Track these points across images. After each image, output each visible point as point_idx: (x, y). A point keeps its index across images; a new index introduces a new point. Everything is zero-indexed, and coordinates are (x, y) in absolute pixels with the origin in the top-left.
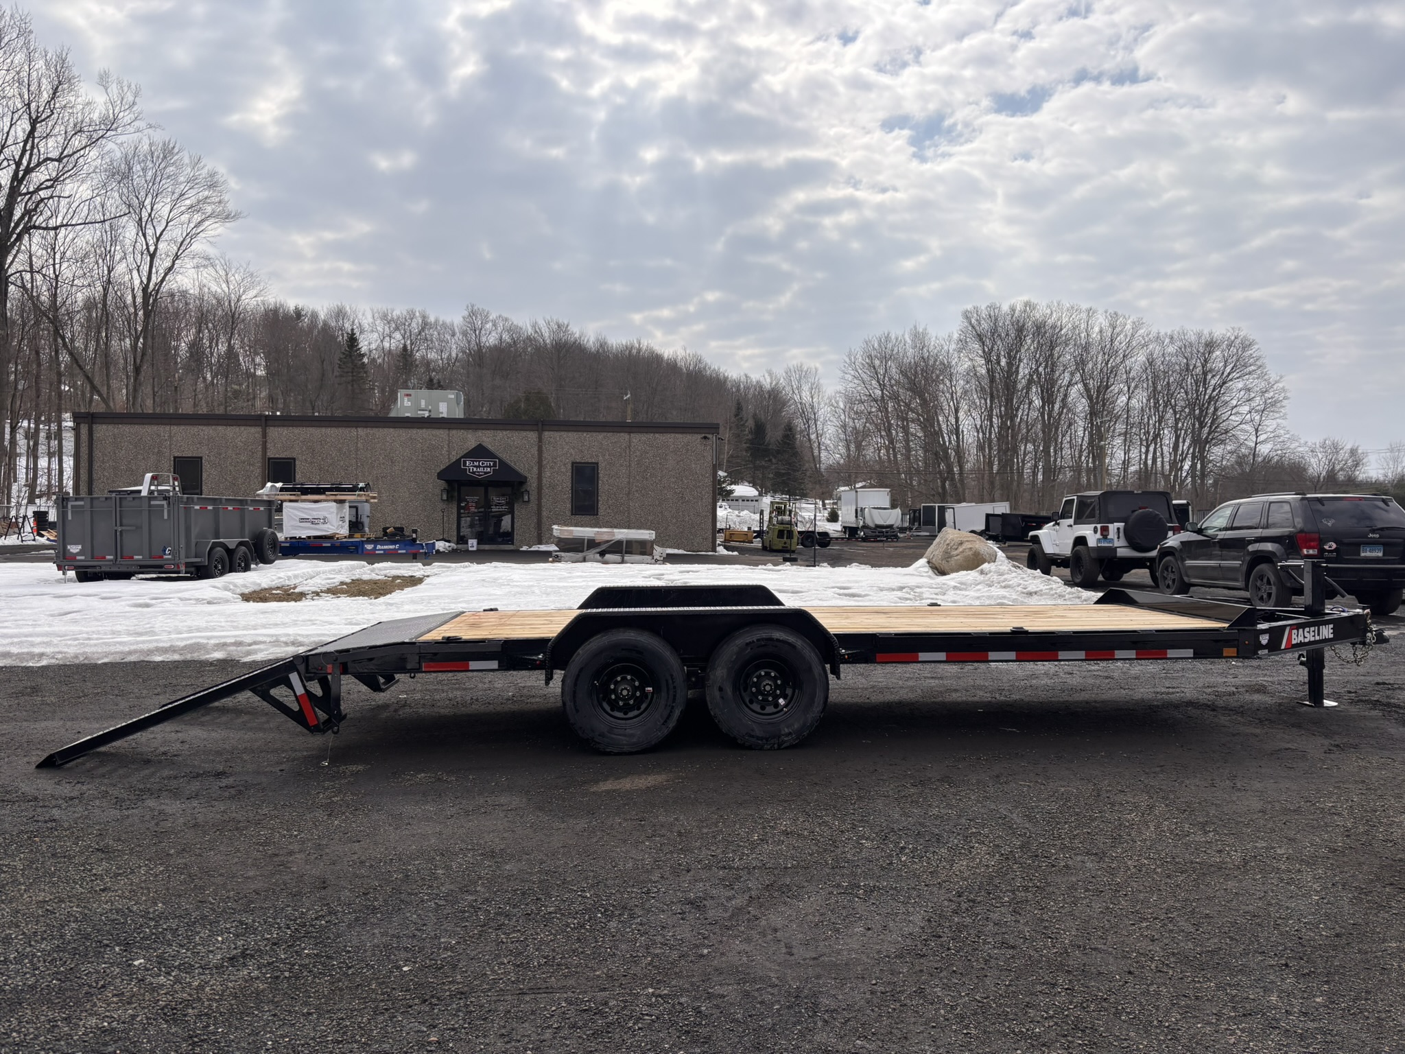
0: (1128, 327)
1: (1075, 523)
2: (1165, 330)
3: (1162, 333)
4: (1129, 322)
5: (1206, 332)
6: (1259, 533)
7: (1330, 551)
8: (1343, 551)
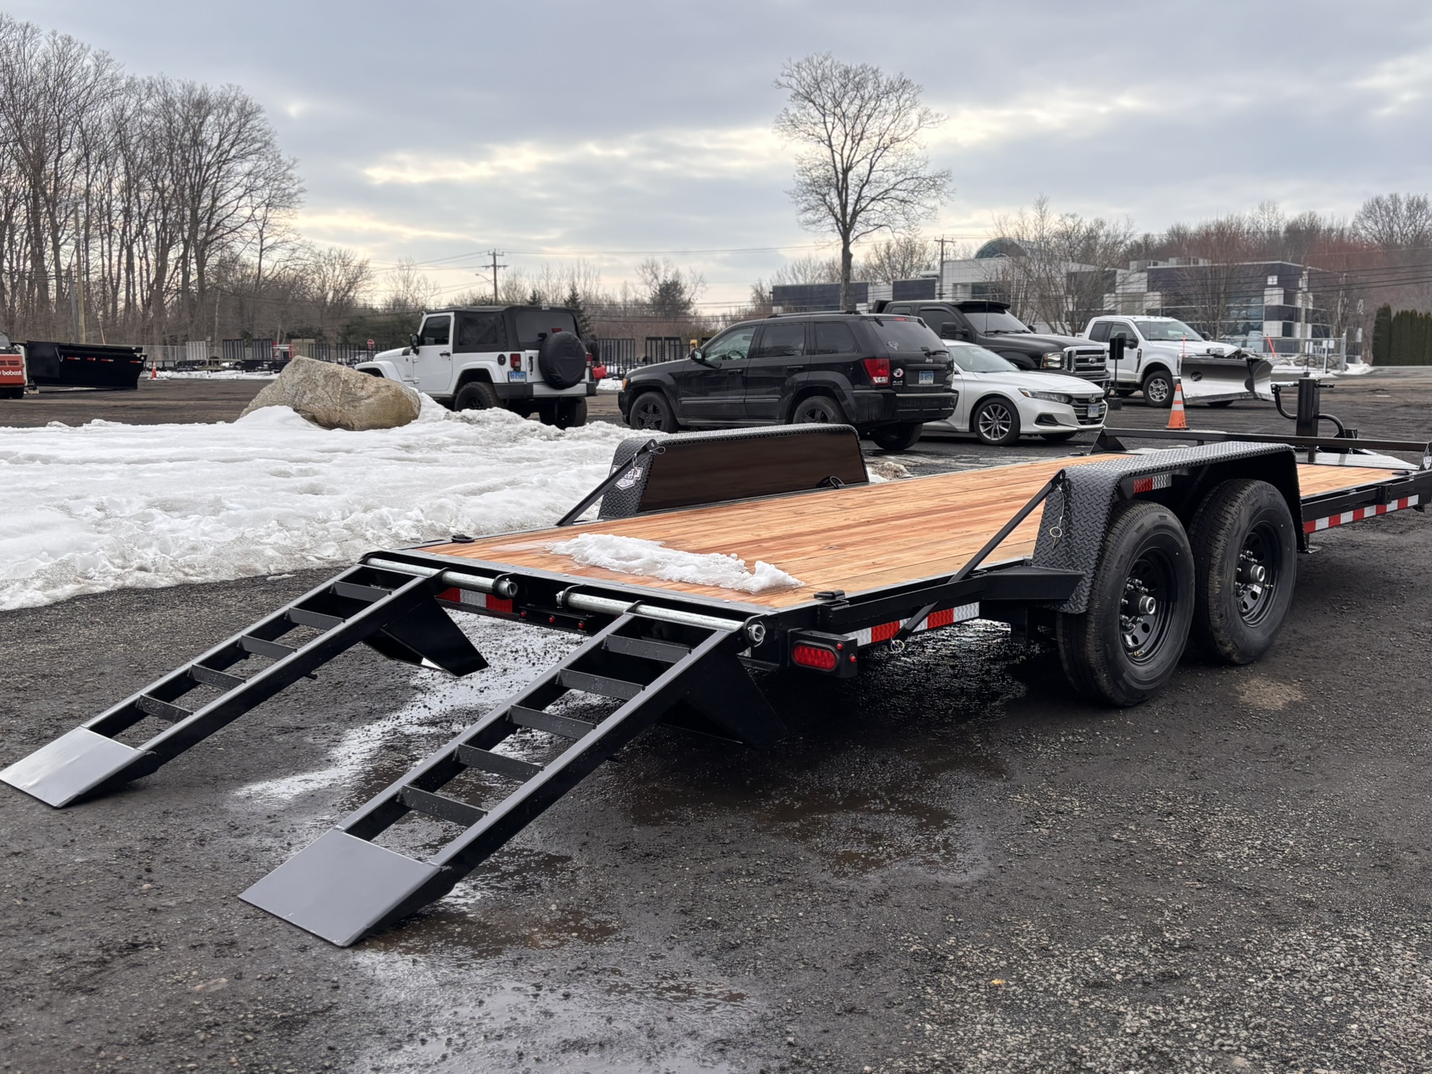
0: (88, 62)
1: (454, 352)
2: (141, 75)
3: (138, 79)
4: (89, 54)
5: (198, 87)
6: (808, 359)
7: (898, 379)
8: (907, 378)
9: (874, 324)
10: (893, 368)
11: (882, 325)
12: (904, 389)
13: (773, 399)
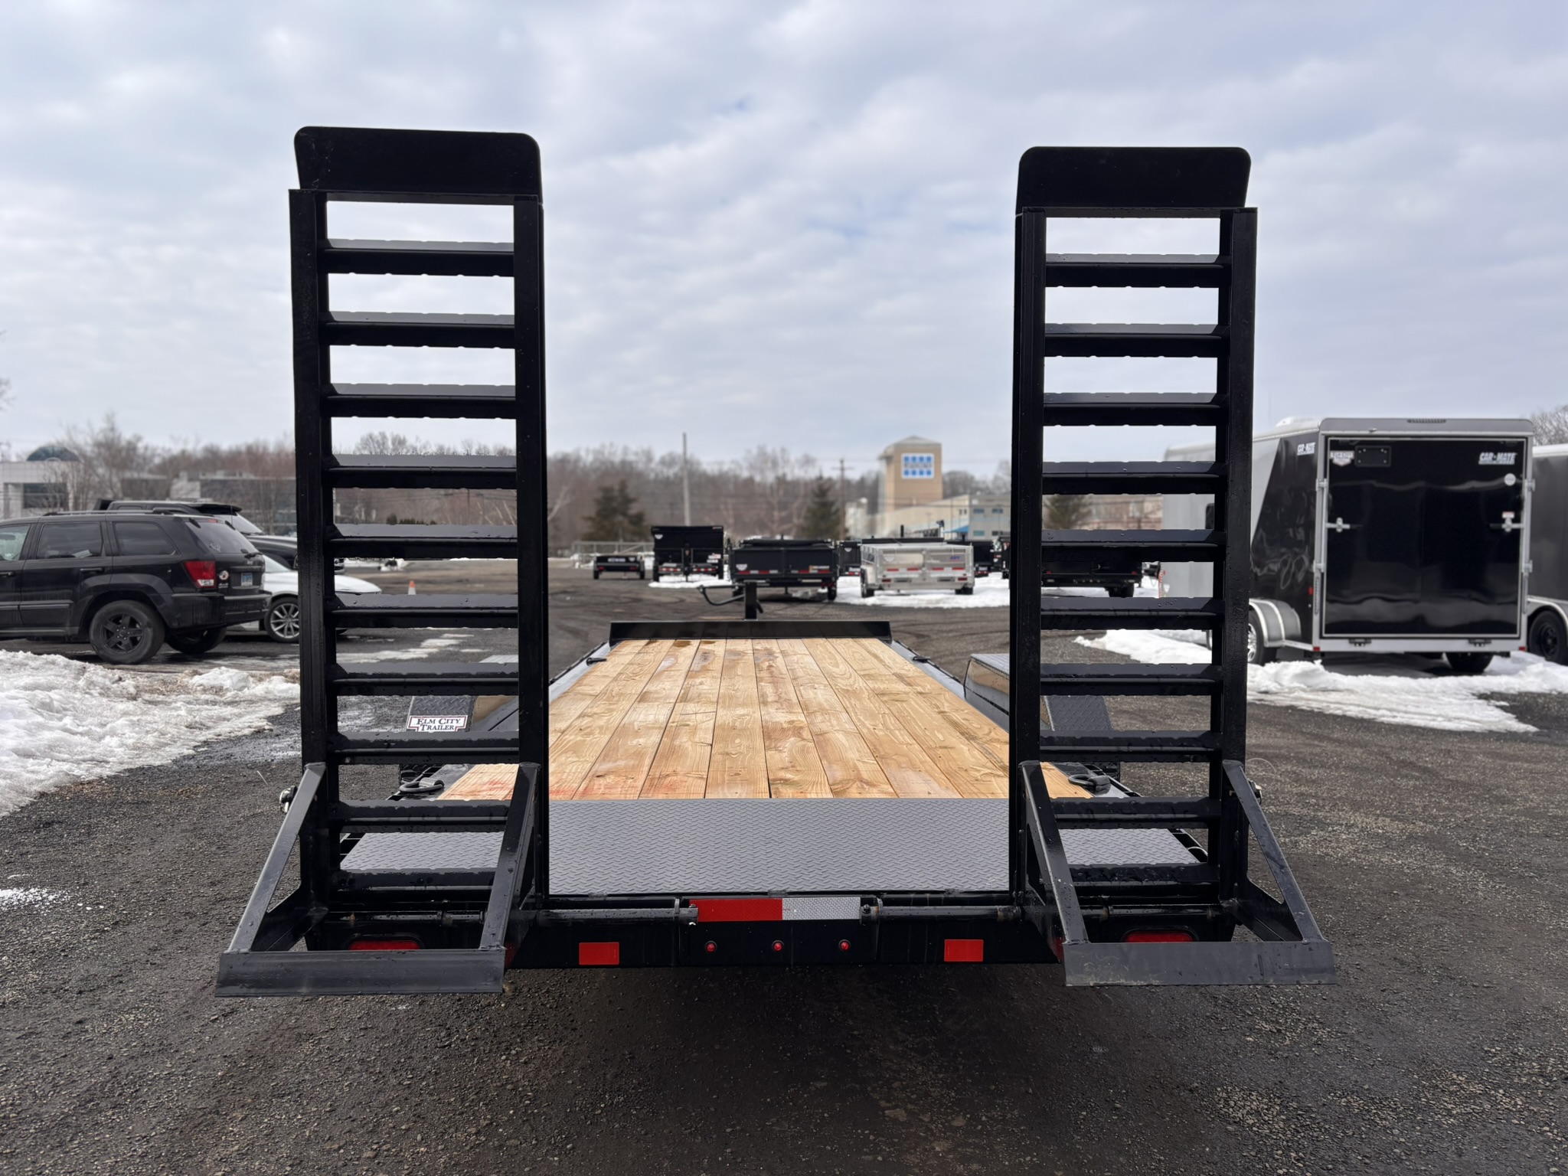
6: (106, 561)
7: (224, 582)
8: (232, 580)
9: (189, 525)
10: (219, 572)
11: (199, 526)
12: (230, 592)
13: (64, 604)
